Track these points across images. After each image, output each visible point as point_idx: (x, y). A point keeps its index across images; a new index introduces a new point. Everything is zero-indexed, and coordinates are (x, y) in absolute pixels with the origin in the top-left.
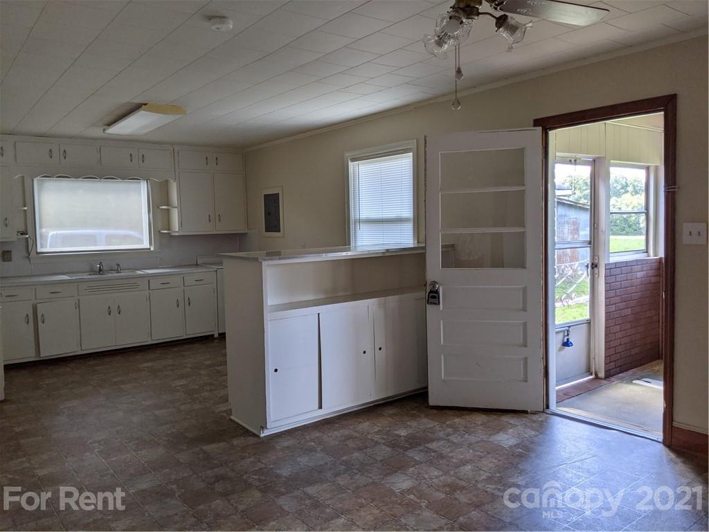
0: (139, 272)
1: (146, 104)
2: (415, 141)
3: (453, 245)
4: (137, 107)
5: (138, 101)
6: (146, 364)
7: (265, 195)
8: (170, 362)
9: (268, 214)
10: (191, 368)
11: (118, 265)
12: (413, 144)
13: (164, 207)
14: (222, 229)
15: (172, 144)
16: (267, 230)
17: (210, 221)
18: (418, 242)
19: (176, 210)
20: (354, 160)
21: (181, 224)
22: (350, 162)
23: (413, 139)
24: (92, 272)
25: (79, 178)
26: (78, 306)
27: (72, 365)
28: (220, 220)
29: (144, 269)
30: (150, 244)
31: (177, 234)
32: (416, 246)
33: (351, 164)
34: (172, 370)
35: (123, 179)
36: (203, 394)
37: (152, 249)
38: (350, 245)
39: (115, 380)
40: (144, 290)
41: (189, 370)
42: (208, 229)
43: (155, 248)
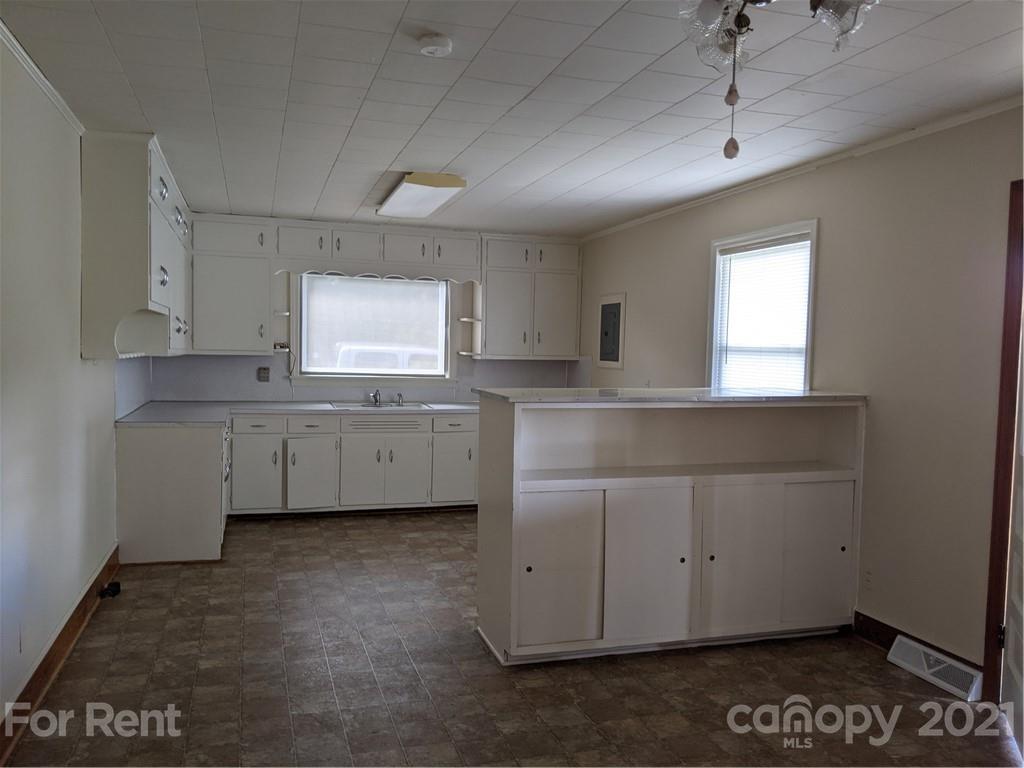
0: (425, 407)
1: (410, 173)
2: (815, 221)
3: (865, 397)
4: (401, 178)
5: (399, 168)
6: (411, 534)
7: (603, 306)
8: (444, 535)
9: (605, 334)
10: (464, 547)
11: (400, 395)
12: (810, 227)
13: (465, 319)
14: (541, 353)
15: (480, 231)
16: (603, 358)
17: (525, 341)
18: (811, 389)
19: (480, 323)
20: (724, 252)
21: (485, 345)
22: (718, 256)
23: (813, 218)
24: (367, 402)
25: (354, 275)
26: (339, 445)
27: (323, 524)
28: (539, 340)
29: (432, 403)
30: (446, 370)
31: (479, 358)
32: (807, 394)
33: (720, 259)
34: (440, 547)
35: (412, 278)
36: (459, 589)
37: (447, 376)
38: (710, 386)
39: (362, 551)
40: (426, 432)
41: (461, 549)
42: (522, 353)
43: (451, 375)
